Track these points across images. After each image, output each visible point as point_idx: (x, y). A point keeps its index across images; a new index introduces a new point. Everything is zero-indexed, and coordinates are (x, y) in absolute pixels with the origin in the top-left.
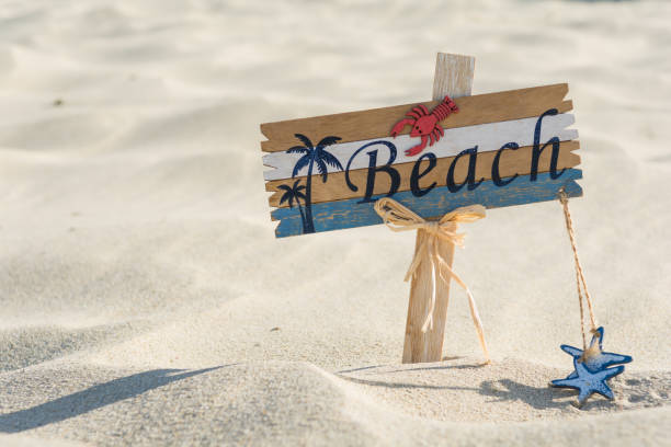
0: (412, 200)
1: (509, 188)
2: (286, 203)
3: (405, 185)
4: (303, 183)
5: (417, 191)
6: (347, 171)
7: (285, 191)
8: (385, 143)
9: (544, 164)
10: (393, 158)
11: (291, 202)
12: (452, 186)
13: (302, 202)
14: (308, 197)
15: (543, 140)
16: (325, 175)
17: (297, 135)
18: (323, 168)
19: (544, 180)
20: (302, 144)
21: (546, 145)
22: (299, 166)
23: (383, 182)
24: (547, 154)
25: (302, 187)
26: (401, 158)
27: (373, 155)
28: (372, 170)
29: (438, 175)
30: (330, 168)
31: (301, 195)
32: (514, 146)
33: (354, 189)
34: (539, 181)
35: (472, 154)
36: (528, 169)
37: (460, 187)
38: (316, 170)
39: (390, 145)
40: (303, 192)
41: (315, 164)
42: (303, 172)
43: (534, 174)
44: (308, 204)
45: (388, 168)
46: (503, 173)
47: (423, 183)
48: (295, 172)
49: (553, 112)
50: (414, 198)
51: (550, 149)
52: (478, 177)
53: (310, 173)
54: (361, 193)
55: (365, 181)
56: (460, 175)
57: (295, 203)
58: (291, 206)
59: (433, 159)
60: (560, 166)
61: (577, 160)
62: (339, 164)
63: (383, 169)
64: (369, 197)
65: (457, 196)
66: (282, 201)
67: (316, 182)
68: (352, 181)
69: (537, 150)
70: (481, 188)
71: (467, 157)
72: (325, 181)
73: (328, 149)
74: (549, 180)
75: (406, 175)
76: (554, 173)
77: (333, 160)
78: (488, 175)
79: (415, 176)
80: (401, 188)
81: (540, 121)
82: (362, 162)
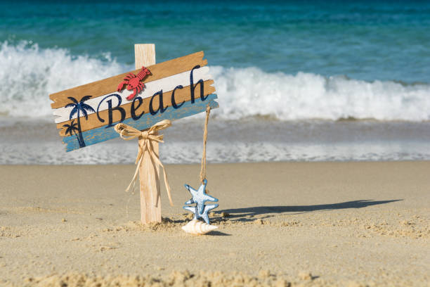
0: (133, 122)
1: (182, 108)
2: (69, 133)
3: (128, 115)
4: (76, 122)
5: (135, 118)
6: (98, 112)
7: (67, 128)
8: (115, 95)
9: (197, 93)
10: (120, 102)
11: (71, 132)
12: (153, 112)
13: (77, 132)
14: (79, 129)
15: (195, 82)
16: (86, 116)
17: (69, 98)
18: (85, 113)
19: (198, 101)
20: (71, 102)
21: (196, 85)
22: (73, 113)
23: (117, 115)
24: (198, 89)
25: (75, 125)
26: (124, 102)
27: (110, 102)
28: (110, 110)
29: (145, 108)
30: (89, 112)
31: (76, 129)
32: (181, 87)
33: (103, 121)
34: (196, 103)
35: (160, 94)
36: (190, 98)
37: (157, 112)
38: (81, 114)
39: (117, 96)
40: (77, 126)
41: (81, 112)
42: (75, 116)
43: (193, 100)
44: (80, 132)
45: (119, 108)
46: (177, 102)
47: (138, 113)
48: (71, 117)
49: (198, 67)
50: (134, 121)
51: (199, 86)
52: (165, 106)
53: (78, 116)
54: (107, 122)
55: (108, 116)
56: (156, 106)
57: (73, 133)
58: (71, 135)
59: (141, 100)
60: (205, 94)
61: (214, 89)
62: (93, 110)
63: (116, 108)
64: (111, 124)
65: (155, 116)
66: (66, 133)
67: (83, 121)
68: (101, 117)
69: (192, 87)
70: (167, 111)
71: (158, 96)
72: (87, 119)
73: (86, 102)
74: (200, 101)
75: (128, 110)
76: (203, 98)
77: (89, 107)
78: (170, 104)
79: (133, 110)
80: (126, 117)
81: (192, 72)
82: (105, 106)
